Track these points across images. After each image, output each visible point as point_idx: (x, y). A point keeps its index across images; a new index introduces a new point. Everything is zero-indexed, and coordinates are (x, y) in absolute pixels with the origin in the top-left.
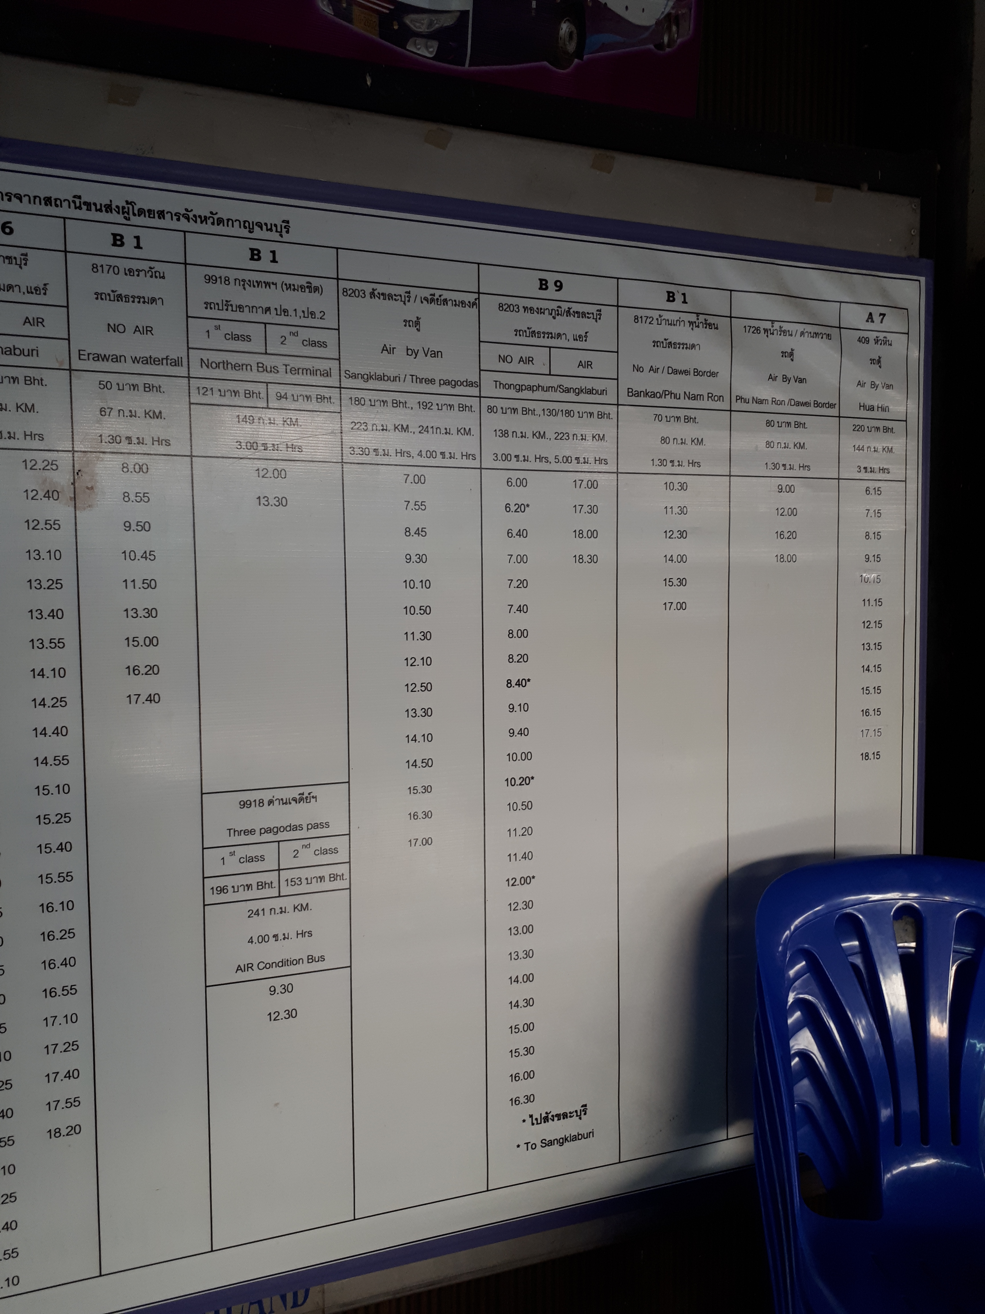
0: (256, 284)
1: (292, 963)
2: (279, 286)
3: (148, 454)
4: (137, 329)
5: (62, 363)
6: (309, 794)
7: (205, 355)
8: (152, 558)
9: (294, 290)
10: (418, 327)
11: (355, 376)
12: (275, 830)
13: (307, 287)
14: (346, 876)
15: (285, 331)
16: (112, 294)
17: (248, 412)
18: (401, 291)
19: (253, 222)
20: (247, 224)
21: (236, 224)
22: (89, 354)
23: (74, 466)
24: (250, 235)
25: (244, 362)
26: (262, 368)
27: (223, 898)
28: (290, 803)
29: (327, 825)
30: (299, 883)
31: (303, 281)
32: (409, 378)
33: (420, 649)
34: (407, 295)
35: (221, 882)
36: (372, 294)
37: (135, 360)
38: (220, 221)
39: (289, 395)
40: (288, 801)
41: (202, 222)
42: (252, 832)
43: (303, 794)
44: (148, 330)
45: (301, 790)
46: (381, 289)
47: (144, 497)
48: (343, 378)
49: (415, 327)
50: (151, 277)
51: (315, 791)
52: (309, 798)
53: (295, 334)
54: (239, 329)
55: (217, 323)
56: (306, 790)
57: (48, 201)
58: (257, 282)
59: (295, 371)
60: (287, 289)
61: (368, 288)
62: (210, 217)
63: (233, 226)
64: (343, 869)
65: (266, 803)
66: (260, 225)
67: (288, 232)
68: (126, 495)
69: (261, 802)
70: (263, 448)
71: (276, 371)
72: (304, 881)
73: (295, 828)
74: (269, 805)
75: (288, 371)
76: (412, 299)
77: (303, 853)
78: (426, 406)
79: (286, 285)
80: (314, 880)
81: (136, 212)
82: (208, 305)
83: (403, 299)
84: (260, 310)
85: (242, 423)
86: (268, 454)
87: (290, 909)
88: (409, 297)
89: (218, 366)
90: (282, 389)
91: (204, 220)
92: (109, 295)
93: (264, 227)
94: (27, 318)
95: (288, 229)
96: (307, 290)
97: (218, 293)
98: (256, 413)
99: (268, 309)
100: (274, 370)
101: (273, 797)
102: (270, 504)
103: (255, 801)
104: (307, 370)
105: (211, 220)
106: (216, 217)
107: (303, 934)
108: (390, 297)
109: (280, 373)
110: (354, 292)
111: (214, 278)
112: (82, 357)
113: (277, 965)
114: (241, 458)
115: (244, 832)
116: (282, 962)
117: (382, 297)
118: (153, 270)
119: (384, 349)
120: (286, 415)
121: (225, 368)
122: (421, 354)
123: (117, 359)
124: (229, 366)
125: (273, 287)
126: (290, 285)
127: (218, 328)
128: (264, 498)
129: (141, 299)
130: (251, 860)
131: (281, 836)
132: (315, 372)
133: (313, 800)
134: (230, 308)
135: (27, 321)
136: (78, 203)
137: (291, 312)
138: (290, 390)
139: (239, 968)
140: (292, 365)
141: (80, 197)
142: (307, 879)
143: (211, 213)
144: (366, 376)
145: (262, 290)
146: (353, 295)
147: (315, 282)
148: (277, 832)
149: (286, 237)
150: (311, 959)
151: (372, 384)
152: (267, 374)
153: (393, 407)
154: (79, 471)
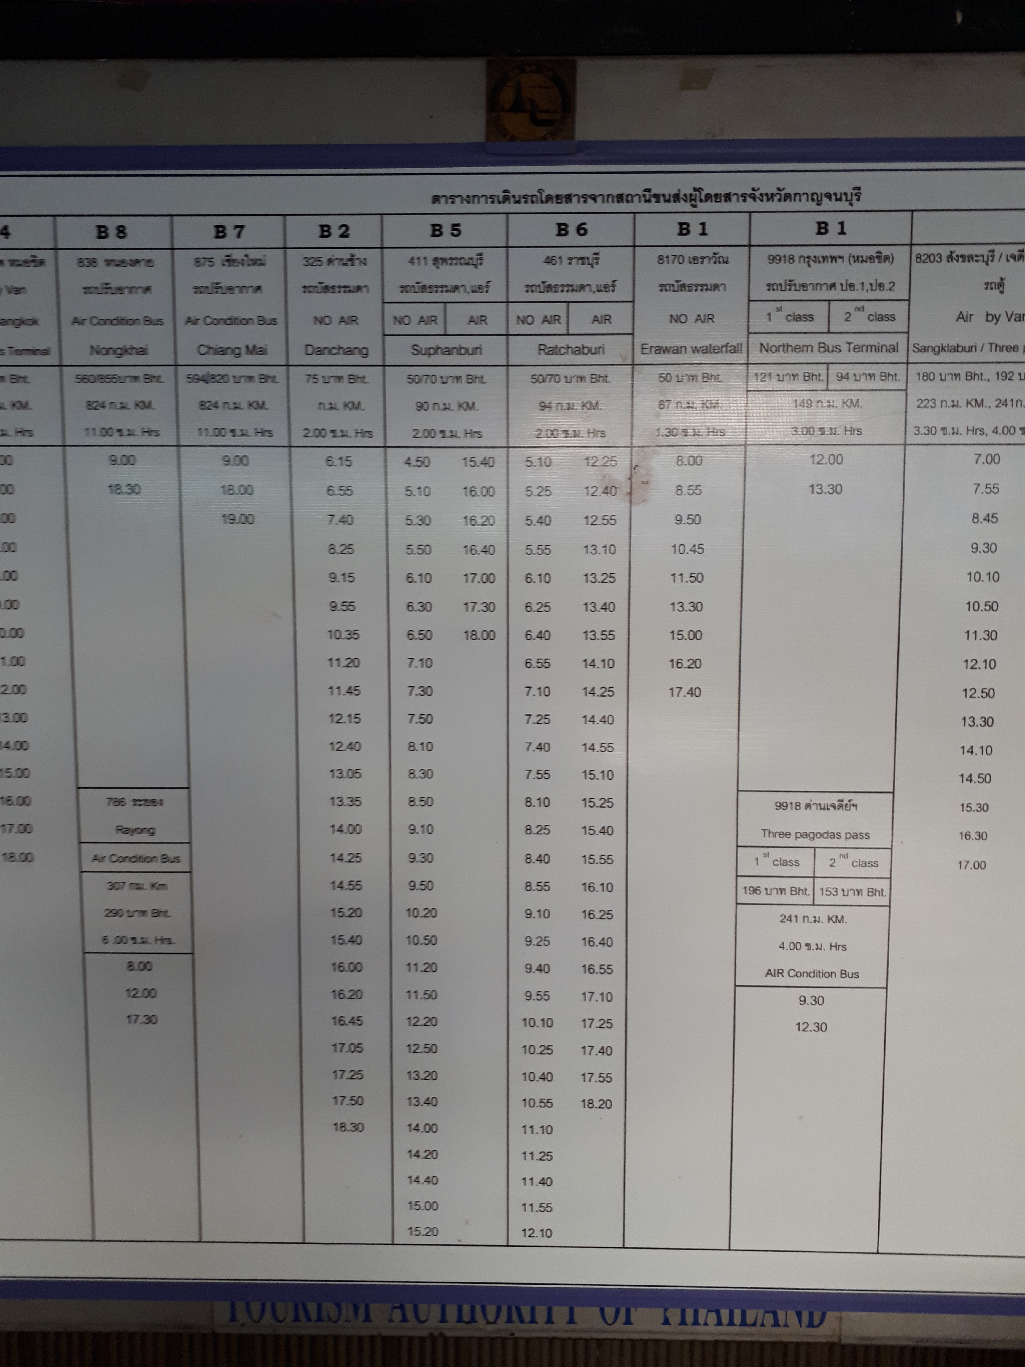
0: (821, 260)
1: (824, 975)
2: (846, 259)
3: (703, 446)
4: (699, 318)
5: (625, 359)
6: (849, 801)
7: (765, 339)
8: (700, 551)
9: (862, 261)
10: (1001, 289)
11: (924, 349)
12: (812, 835)
13: (877, 257)
14: (886, 892)
15: (850, 307)
16: (676, 284)
17: (806, 396)
18: (984, 250)
19: (821, 194)
20: (815, 197)
21: (804, 198)
22: (651, 347)
23: (631, 461)
24: (818, 208)
25: (804, 343)
26: (824, 348)
27: (755, 898)
28: (828, 809)
29: (868, 836)
30: (835, 893)
31: (872, 251)
32: (987, 347)
33: (984, 650)
34: (990, 254)
35: (754, 882)
36: (950, 258)
37: (695, 350)
38: (787, 197)
39: (851, 375)
40: (826, 807)
41: (768, 200)
42: (787, 835)
43: (842, 801)
44: (710, 318)
45: (841, 796)
46: (960, 250)
47: (696, 490)
48: (911, 352)
49: (998, 288)
50: (715, 263)
51: (856, 798)
52: (848, 806)
53: (861, 309)
54: (801, 309)
55: (779, 304)
56: (846, 797)
57: (620, 198)
58: (823, 257)
59: (858, 349)
60: (855, 262)
61: (945, 251)
62: (778, 193)
63: (800, 201)
64: (884, 885)
65: (803, 806)
66: (829, 196)
67: (858, 200)
68: (679, 488)
69: (798, 805)
70: (820, 433)
71: (838, 350)
72: (840, 893)
73: (833, 836)
74: (806, 809)
75: (852, 349)
76: (996, 258)
77: (840, 862)
78: (1005, 377)
79: (854, 257)
80: (851, 893)
81: (703, 198)
82: (771, 287)
83: (986, 259)
84: (824, 288)
85: (800, 407)
86: (824, 439)
87: (824, 919)
88: (993, 256)
89: (777, 350)
90: (843, 369)
91: (770, 197)
92: (673, 285)
93: (833, 197)
94: (596, 317)
95: (859, 196)
96: (877, 260)
97: (781, 273)
98: (814, 396)
99: (833, 285)
100: (837, 349)
101: (811, 801)
102: (824, 492)
103: (791, 803)
104: (871, 347)
105: (778, 197)
106: (783, 193)
107: (837, 947)
108: (971, 258)
109: (842, 352)
110: (929, 257)
111: (778, 258)
112: (645, 351)
113: (808, 975)
114: (796, 445)
115: (780, 835)
116: (814, 973)
117: (960, 260)
118: (717, 256)
119: (961, 316)
120: (845, 396)
121: (785, 351)
122: (1003, 319)
123: (677, 350)
124: (790, 349)
125: (839, 261)
126: (858, 257)
127: (779, 309)
128: (817, 486)
129: (703, 287)
130: (785, 863)
131: (818, 842)
132: (880, 348)
133: (853, 808)
134: (793, 288)
135: (596, 319)
136: (650, 196)
137: (858, 286)
138: (851, 370)
139: (769, 973)
140: (855, 343)
141: (649, 190)
142: (843, 890)
143: (779, 189)
144: (937, 349)
145: (828, 266)
146: (928, 260)
147: (886, 251)
148: (814, 838)
149: (857, 205)
150: (844, 974)
151: (944, 357)
152: (829, 354)
153: (967, 380)
154: (636, 466)
